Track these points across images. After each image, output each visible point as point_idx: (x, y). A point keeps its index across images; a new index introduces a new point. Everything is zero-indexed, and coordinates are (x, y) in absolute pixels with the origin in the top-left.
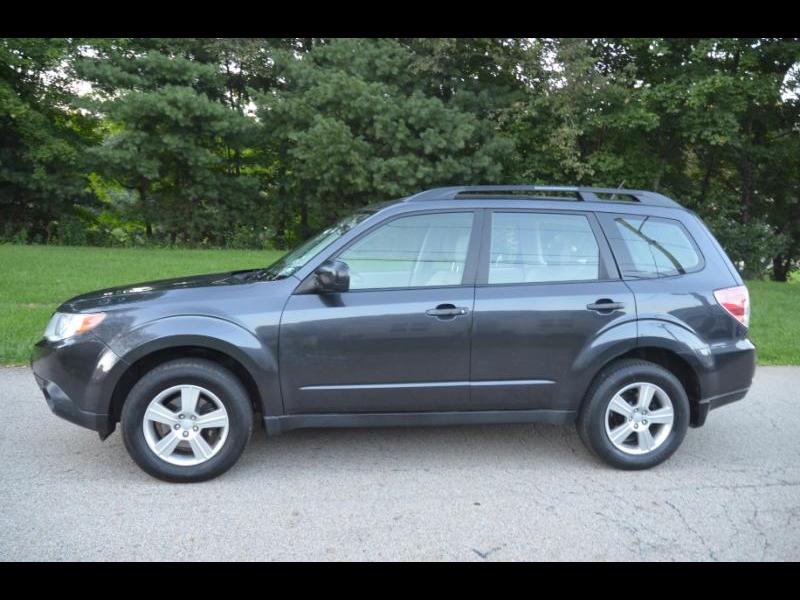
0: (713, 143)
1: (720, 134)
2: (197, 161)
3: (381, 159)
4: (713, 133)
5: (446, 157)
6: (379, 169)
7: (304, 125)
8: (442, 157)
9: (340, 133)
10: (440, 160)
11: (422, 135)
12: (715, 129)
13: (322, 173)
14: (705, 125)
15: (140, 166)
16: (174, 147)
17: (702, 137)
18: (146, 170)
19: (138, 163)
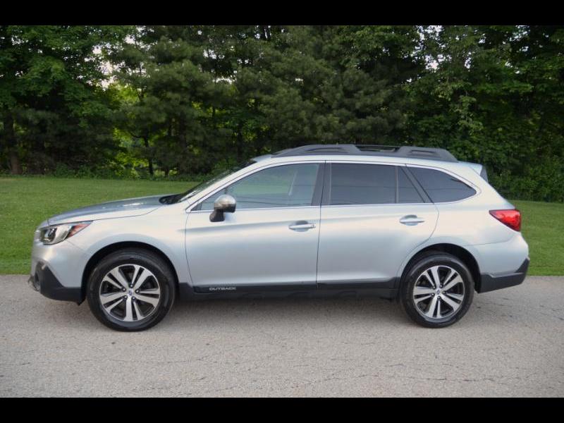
3: (322, 116)
7: (269, 91)
9: (295, 96)
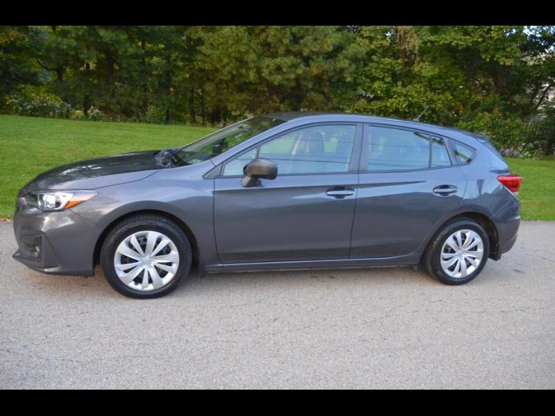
0: (502, 63)
1: (507, 57)
2: (126, 51)
4: (502, 56)
5: (318, 57)
6: (268, 66)
8: (315, 57)
10: (313, 60)
11: (302, 41)
12: (504, 54)
13: (224, 66)
14: (497, 50)
15: (82, 53)
16: (108, 39)
17: (495, 59)
18: (86, 57)
19: (80, 51)
